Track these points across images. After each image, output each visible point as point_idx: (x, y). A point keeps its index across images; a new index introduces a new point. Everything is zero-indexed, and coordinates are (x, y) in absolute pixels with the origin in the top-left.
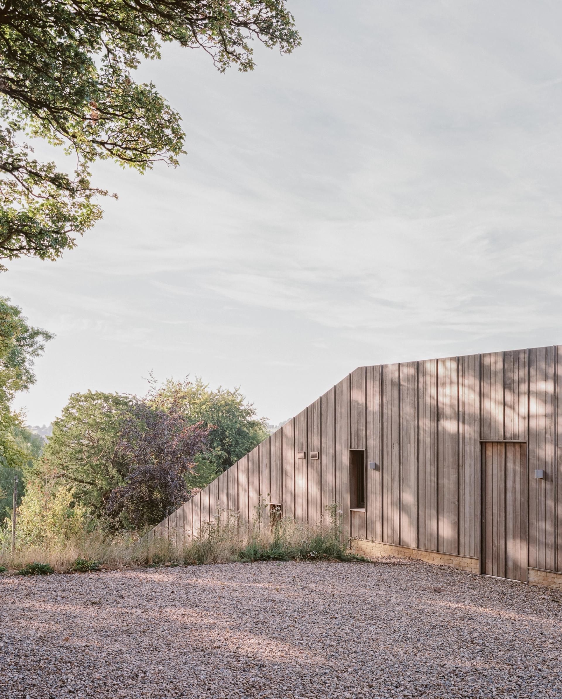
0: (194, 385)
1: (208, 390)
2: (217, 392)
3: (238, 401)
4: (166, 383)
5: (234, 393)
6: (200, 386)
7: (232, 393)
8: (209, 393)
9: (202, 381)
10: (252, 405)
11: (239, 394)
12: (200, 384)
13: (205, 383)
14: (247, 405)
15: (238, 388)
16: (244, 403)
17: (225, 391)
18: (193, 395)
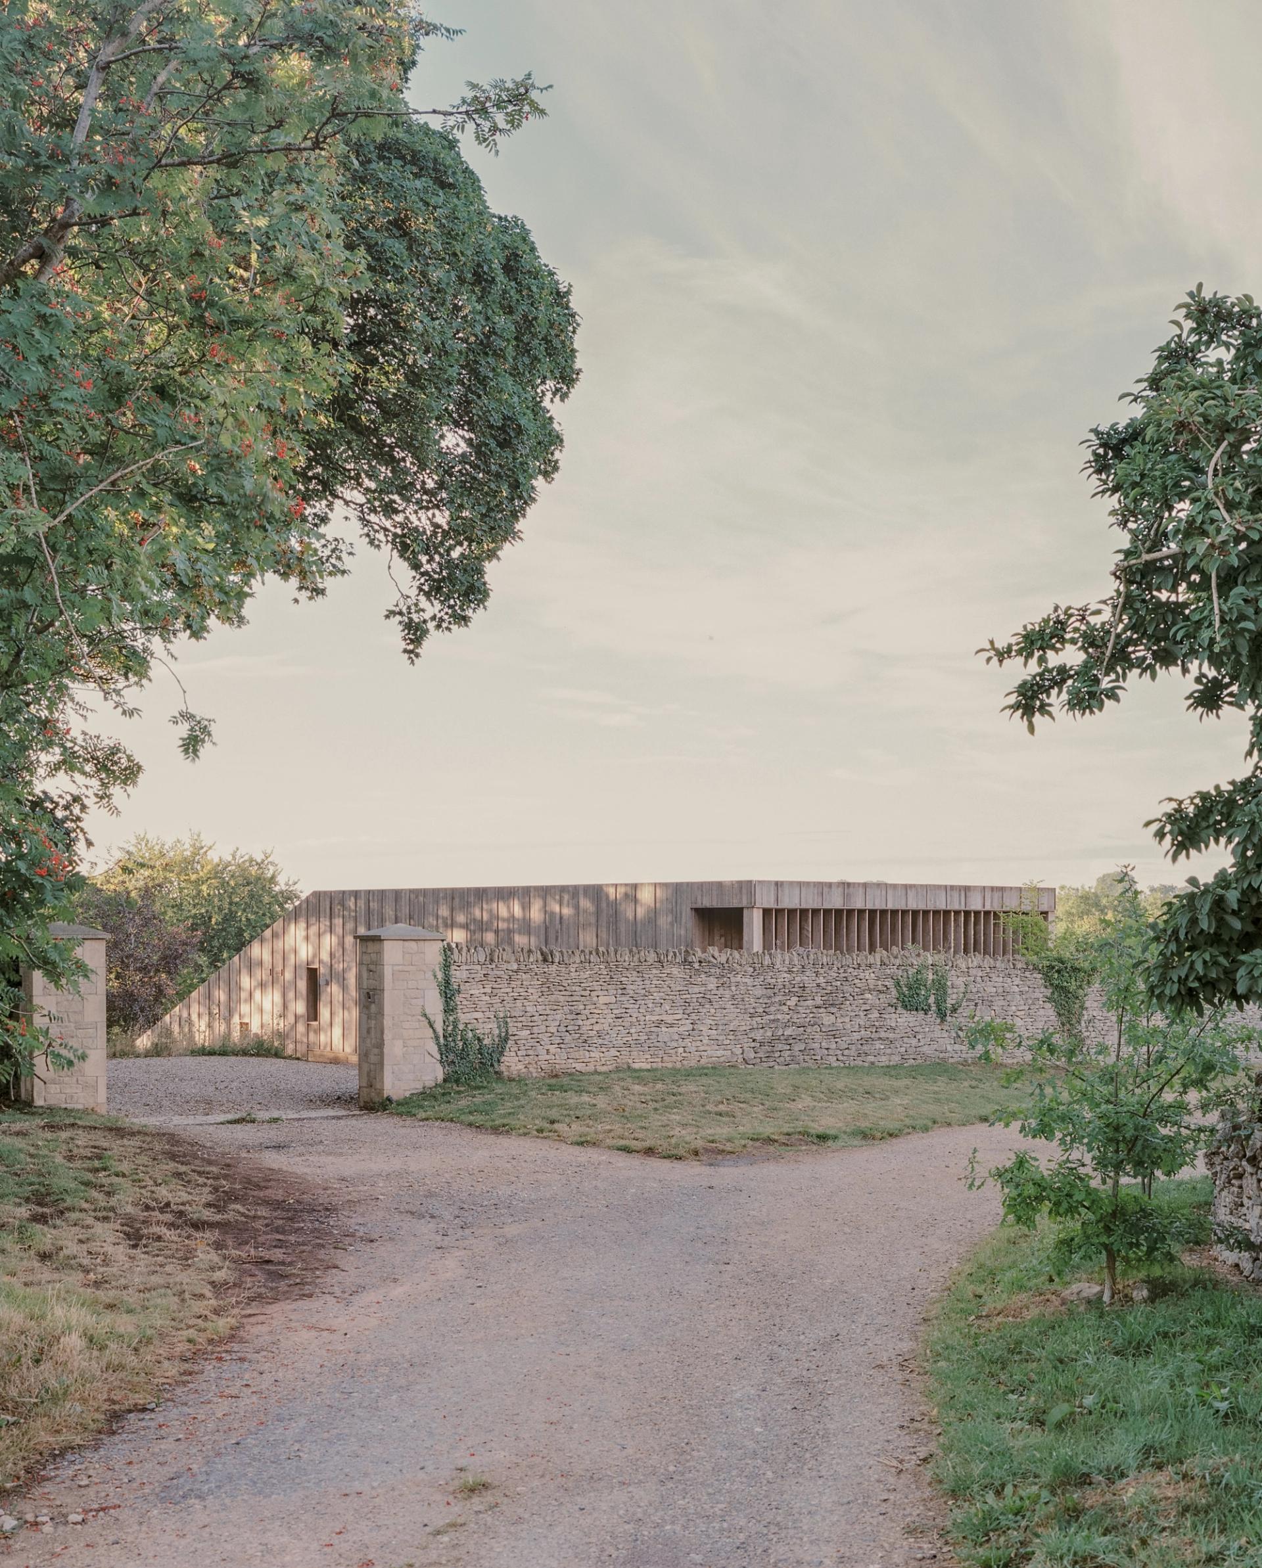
0: (187, 846)
1: (214, 856)
2: (230, 858)
3: (269, 875)
4: (134, 841)
5: (263, 862)
6: (197, 849)
7: (259, 861)
8: (216, 860)
9: (202, 837)
10: (295, 883)
11: (272, 863)
12: (198, 844)
13: (206, 841)
14: (287, 884)
15: (269, 851)
16: (282, 880)
17: (246, 858)
18: (187, 864)
